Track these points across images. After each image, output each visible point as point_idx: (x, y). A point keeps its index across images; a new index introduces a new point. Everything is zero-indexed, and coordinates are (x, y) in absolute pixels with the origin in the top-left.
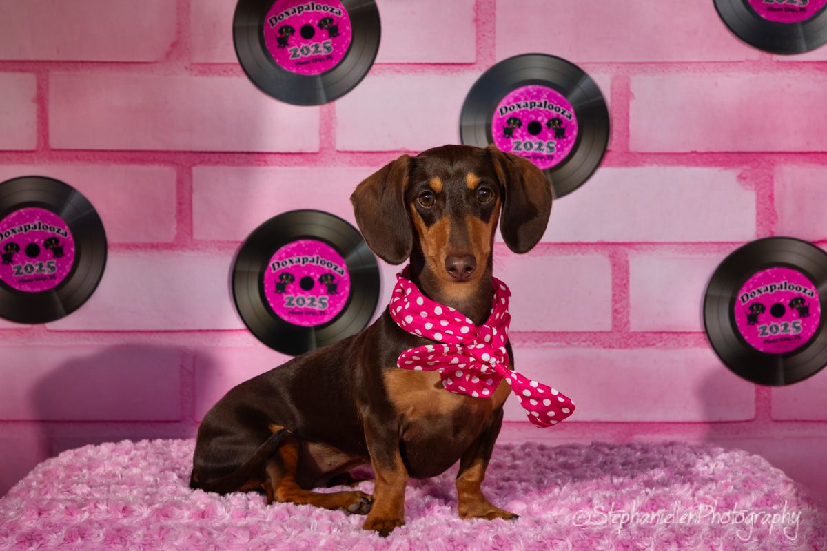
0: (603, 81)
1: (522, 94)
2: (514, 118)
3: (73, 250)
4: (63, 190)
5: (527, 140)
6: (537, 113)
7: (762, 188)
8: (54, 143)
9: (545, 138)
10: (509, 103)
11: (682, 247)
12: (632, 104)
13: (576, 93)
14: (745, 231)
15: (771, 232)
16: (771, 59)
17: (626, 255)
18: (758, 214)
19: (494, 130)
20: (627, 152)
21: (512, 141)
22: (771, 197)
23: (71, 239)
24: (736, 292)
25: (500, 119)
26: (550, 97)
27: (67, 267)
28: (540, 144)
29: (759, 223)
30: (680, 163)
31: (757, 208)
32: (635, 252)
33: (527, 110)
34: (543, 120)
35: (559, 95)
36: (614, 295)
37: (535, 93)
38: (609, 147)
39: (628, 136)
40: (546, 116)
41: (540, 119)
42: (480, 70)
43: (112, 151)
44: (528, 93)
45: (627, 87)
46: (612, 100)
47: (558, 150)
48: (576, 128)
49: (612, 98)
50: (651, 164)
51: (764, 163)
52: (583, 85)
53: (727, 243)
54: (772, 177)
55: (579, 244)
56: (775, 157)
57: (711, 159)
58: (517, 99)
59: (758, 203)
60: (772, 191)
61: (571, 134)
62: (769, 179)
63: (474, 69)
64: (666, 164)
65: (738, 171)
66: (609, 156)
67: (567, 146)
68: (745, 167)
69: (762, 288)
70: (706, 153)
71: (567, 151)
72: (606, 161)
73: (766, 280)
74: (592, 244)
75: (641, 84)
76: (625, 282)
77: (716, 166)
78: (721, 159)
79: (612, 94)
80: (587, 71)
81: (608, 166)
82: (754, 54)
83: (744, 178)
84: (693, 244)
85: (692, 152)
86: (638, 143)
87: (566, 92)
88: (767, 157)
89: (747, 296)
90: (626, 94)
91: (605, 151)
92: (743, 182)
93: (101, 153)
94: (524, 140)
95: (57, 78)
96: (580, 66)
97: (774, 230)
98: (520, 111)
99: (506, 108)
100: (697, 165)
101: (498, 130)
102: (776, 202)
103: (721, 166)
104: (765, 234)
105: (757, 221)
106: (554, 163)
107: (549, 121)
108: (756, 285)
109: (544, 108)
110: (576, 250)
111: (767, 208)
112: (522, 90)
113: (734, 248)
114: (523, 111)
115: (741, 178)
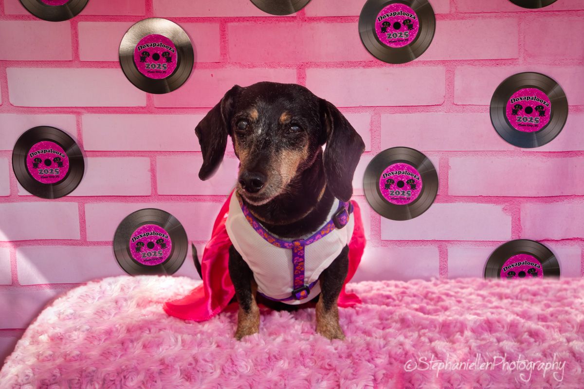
0: (435, 160)
1: (394, 167)
2: (390, 179)
3: (171, 244)
4: (165, 215)
5: (397, 190)
6: (402, 177)
7: (515, 215)
8: (160, 192)
9: (406, 190)
10: (388, 172)
11: (475, 243)
12: (450, 172)
13: (421, 167)
14: (506, 235)
15: (519, 236)
16: (520, 150)
17: (447, 246)
18: (513, 227)
19: (380, 185)
20: (447, 196)
21: (389, 191)
22: (519, 219)
23: (170, 240)
24: (501, 266)
25: (382, 180)
26: (408, 169)
27: (168, 253)
28: (404, 192)
29: (513, 232)
30: (474, 201)
31: (512, 224)
32: (451, 245)
33: (397, 175)
34: (405, 180)
35: (413, 168)
36: (440, 266)
37: (401, 167)
38: (438, 194)
39: (448, 188)
40: (407, 179)
41: (403, 180)
42: (373, 155)
43: (189, 195)
44: (397, 166)
45: (447, 162)
46: (440, 170)
47: (413, 195)
48: (422, 184)
49: (440, 168)
50: (459, 201)
51: (516, 202)
52: (425, 163)
53: (497, 241)
54: (520, 210)
55: (422, 241)
56: (521, 199)
57: (489, 200)
58: (391, 170)
59: (513, 222)
60: (520, 216)
61: (419, 187)
62: (518, 210)
63: (370, 154)
64: (467, 202)
65: (503, 206)
66: (437, 197)
67: (417, 193)
68: (506, 204)
69: (514, 264)
70: (487, 197)
71: (417, 195)
72: (436, 200)
73: (516, 260)
74: (429, 241)
75: (455, 162)
76: (446, 260)
77: (492, 203)
78: (494, 199)
79: (439, 166)
80: (427, 155)
81: (438, 203)
82: (512, 147)
83: (506, 210)
84: (480, 241)
85: (480, 196)
86: (452, 192)
87: (416, 166)
88: (517, 199)
89: (506, 268)
90: (447, 167)
91: (436, 195)
92: (505, 211)
93: (184, 197)
94: (395, 190)
95: (160, 159)
96: (424, 153)
97: (520, 235)
98: (393, 176)
99: (386, 174)
100: (482, 202)
101: (382, 186)
102: (521, 222)
103: (494, 203)
104: (516, 238)
105: (512, 231)
106: (410, 201)
107: (408, 181)
108: (511, 263)
109: (405, 174)
110: (421, 244)
111: (517, 225)
112: (394, 165)
113: (501, 244)
114: (394, 176)
115: (504, 209)
